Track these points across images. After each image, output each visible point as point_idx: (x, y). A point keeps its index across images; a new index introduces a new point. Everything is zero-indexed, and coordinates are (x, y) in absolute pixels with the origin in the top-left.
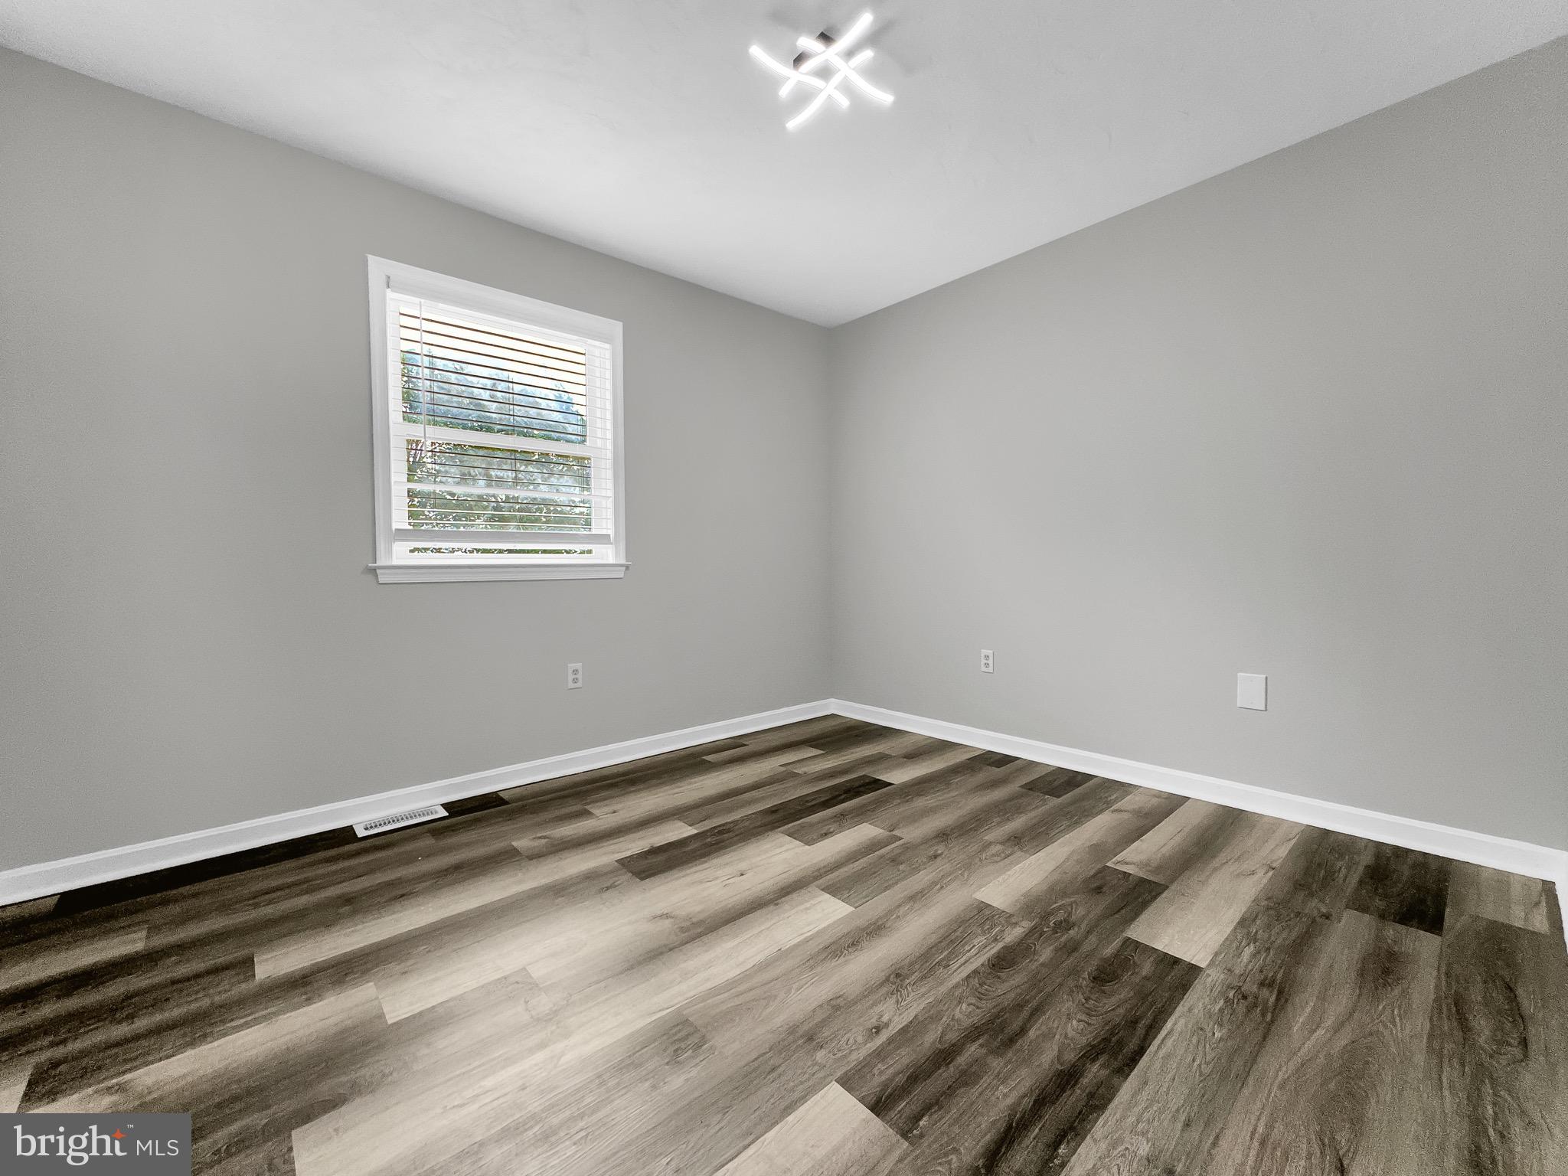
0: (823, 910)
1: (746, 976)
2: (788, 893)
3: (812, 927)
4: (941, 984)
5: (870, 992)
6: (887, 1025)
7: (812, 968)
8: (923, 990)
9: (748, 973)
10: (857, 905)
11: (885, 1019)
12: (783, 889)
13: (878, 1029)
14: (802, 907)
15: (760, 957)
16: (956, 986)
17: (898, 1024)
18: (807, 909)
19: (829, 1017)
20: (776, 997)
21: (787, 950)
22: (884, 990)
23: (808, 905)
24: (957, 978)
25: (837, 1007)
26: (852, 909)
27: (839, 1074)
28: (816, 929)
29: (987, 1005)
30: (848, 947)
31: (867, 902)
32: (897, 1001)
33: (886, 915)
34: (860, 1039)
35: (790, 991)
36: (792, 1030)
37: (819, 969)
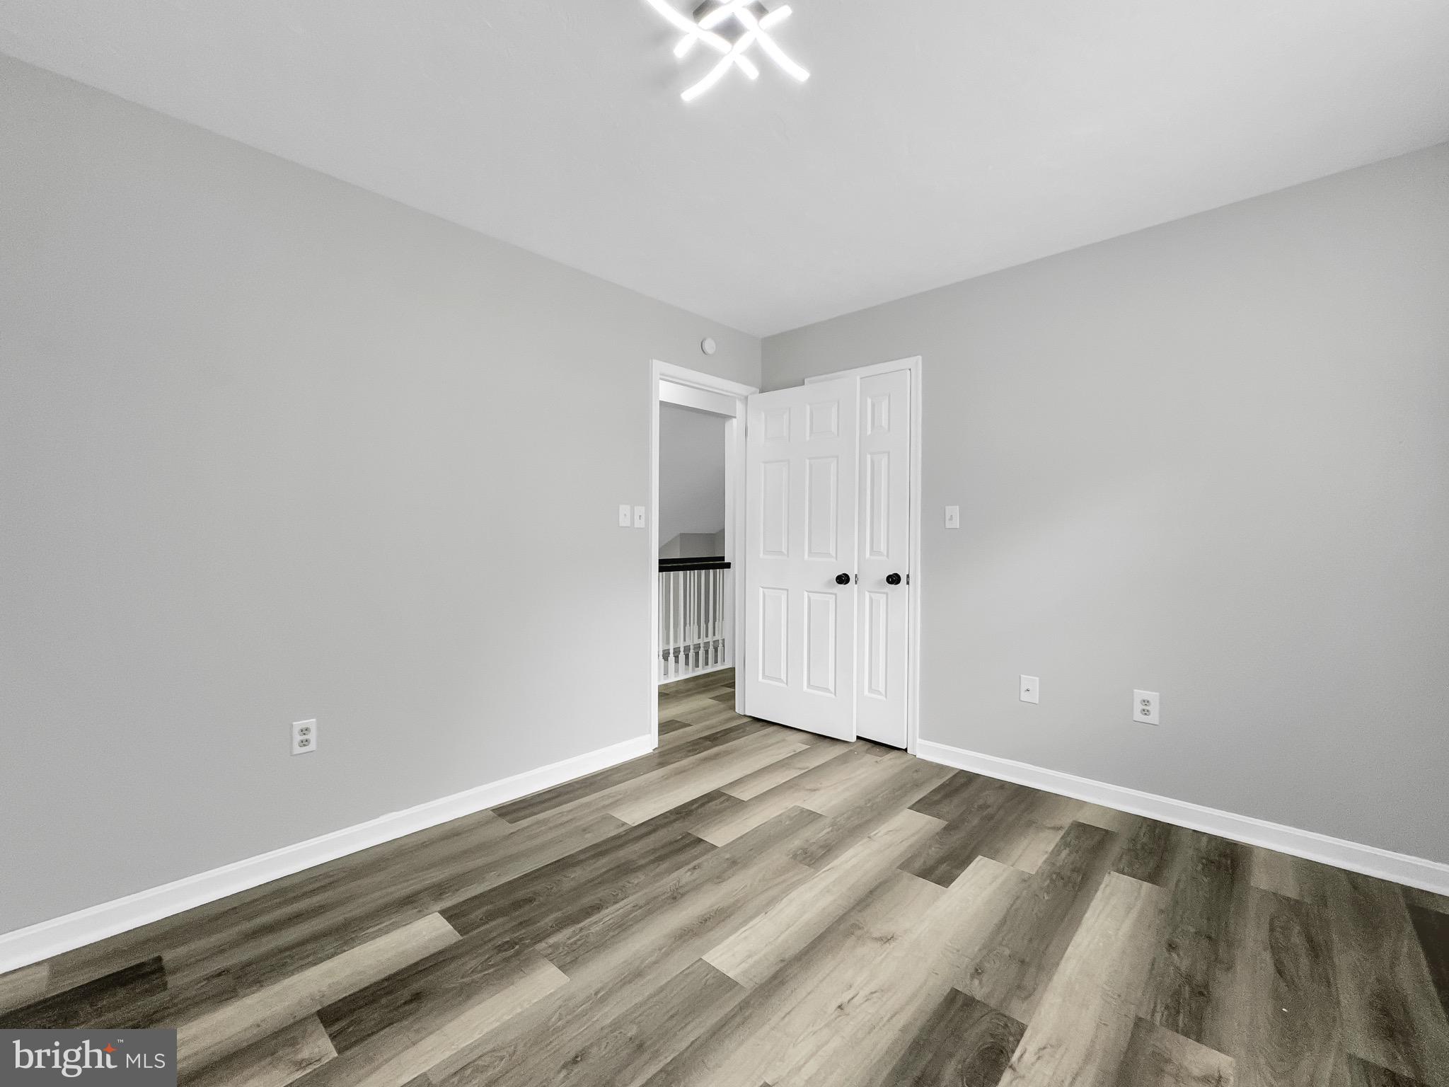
0: (733, 955)
1: (786, 892)
2: (775, 977)
3: (744, 935)
4: (646, 893)
5: (696, 887)
6: (689, 870)
7: (738, 901)
8: (660, 890)
9: (784, 895)
10: (699, 963)
11: (689, 873)
12: (783, 983)
13: (694, 868)
14: (756, 958)
15: (779, 906)
16: (634, 893)
17: (682, 871)
18: (749, 956)
19: (723, 873)
20: (760, 881)
21: (759, 914)
22: (687, 889)
23: (751, 961)
24: (631, 898)
25: (719, 878)
26: (704, 958)
27: (717, 850)
28: (740, 932)
29: (620, 884)
30: (710, 918)
31: (689, 968)
32: (679, 882)
33: (672, 951)
34: (706, 864)
35: (751, 885)
36: (745, 866)
37: (732, 900)
